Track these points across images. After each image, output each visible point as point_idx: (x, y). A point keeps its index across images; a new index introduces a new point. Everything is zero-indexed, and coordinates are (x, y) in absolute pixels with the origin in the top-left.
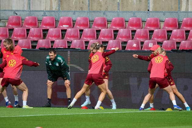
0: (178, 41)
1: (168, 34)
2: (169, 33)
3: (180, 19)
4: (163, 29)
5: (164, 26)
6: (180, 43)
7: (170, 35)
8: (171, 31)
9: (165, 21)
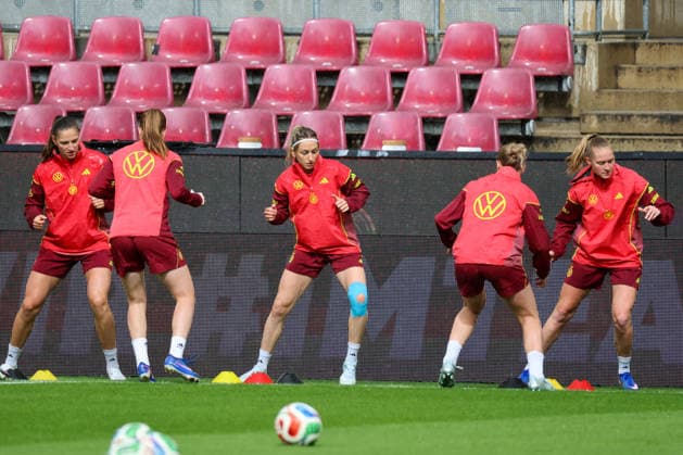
0: (76, 108)
1: (35, 80)
2: (38, 77)
3: (83, 23)
4: (12, 59)
5: (20, 49)
6: (83, 116)
7: (44, 85)
8: (46, 70)
9: (24, 31)
